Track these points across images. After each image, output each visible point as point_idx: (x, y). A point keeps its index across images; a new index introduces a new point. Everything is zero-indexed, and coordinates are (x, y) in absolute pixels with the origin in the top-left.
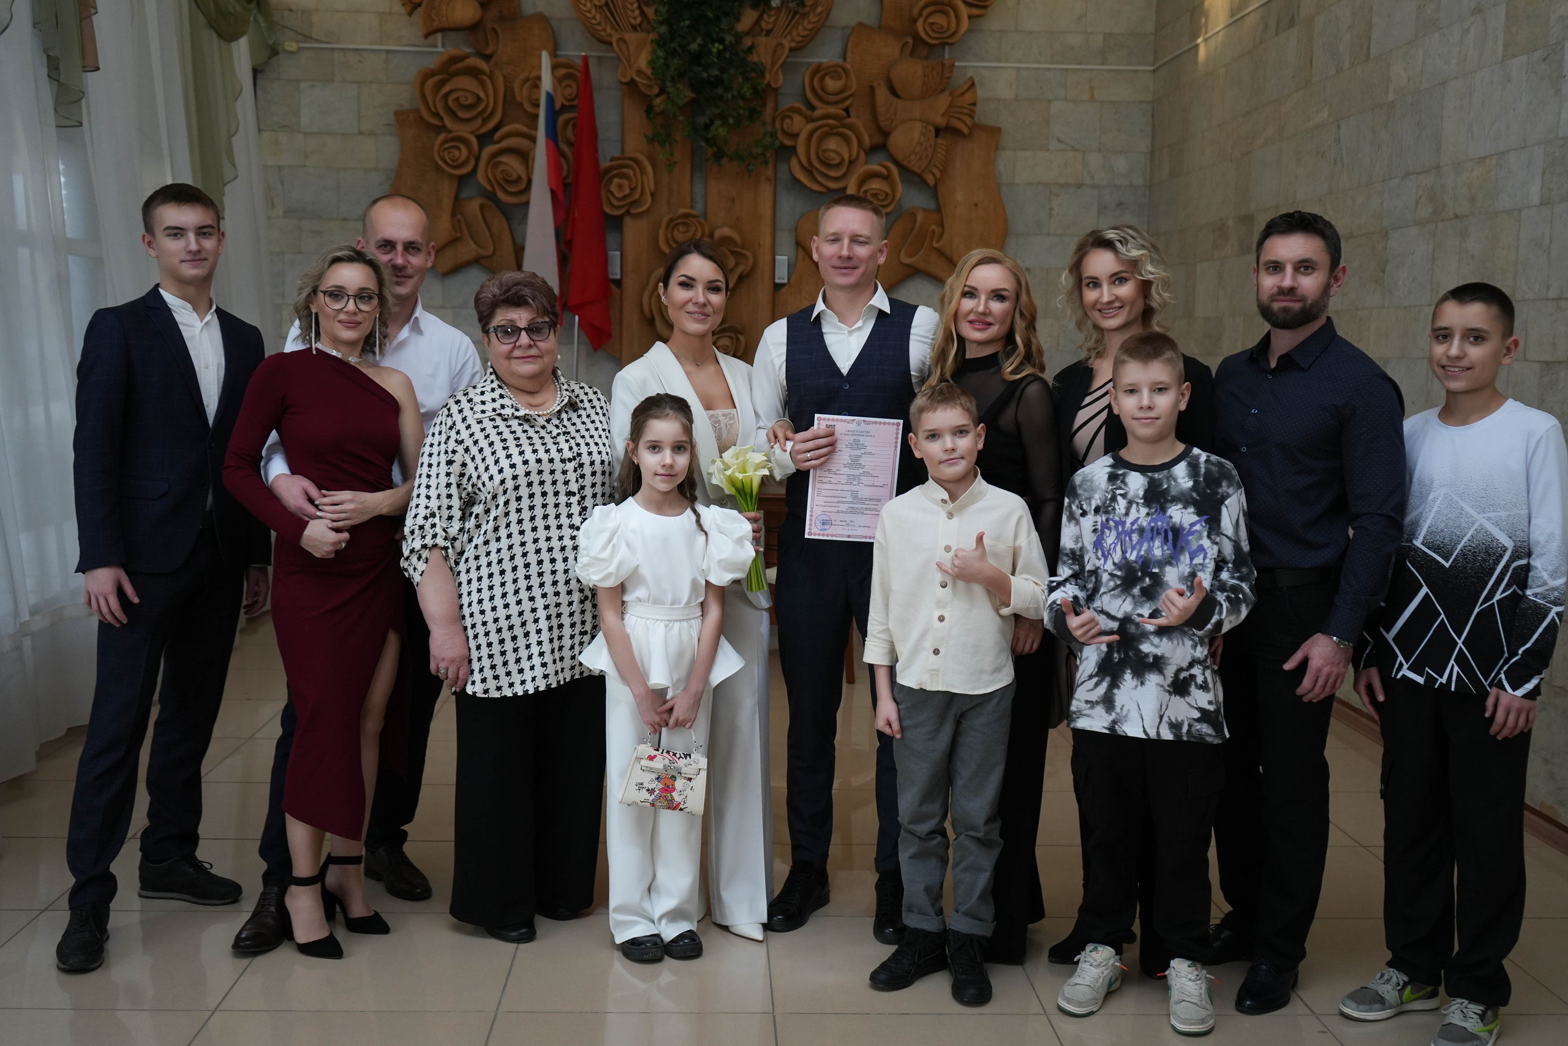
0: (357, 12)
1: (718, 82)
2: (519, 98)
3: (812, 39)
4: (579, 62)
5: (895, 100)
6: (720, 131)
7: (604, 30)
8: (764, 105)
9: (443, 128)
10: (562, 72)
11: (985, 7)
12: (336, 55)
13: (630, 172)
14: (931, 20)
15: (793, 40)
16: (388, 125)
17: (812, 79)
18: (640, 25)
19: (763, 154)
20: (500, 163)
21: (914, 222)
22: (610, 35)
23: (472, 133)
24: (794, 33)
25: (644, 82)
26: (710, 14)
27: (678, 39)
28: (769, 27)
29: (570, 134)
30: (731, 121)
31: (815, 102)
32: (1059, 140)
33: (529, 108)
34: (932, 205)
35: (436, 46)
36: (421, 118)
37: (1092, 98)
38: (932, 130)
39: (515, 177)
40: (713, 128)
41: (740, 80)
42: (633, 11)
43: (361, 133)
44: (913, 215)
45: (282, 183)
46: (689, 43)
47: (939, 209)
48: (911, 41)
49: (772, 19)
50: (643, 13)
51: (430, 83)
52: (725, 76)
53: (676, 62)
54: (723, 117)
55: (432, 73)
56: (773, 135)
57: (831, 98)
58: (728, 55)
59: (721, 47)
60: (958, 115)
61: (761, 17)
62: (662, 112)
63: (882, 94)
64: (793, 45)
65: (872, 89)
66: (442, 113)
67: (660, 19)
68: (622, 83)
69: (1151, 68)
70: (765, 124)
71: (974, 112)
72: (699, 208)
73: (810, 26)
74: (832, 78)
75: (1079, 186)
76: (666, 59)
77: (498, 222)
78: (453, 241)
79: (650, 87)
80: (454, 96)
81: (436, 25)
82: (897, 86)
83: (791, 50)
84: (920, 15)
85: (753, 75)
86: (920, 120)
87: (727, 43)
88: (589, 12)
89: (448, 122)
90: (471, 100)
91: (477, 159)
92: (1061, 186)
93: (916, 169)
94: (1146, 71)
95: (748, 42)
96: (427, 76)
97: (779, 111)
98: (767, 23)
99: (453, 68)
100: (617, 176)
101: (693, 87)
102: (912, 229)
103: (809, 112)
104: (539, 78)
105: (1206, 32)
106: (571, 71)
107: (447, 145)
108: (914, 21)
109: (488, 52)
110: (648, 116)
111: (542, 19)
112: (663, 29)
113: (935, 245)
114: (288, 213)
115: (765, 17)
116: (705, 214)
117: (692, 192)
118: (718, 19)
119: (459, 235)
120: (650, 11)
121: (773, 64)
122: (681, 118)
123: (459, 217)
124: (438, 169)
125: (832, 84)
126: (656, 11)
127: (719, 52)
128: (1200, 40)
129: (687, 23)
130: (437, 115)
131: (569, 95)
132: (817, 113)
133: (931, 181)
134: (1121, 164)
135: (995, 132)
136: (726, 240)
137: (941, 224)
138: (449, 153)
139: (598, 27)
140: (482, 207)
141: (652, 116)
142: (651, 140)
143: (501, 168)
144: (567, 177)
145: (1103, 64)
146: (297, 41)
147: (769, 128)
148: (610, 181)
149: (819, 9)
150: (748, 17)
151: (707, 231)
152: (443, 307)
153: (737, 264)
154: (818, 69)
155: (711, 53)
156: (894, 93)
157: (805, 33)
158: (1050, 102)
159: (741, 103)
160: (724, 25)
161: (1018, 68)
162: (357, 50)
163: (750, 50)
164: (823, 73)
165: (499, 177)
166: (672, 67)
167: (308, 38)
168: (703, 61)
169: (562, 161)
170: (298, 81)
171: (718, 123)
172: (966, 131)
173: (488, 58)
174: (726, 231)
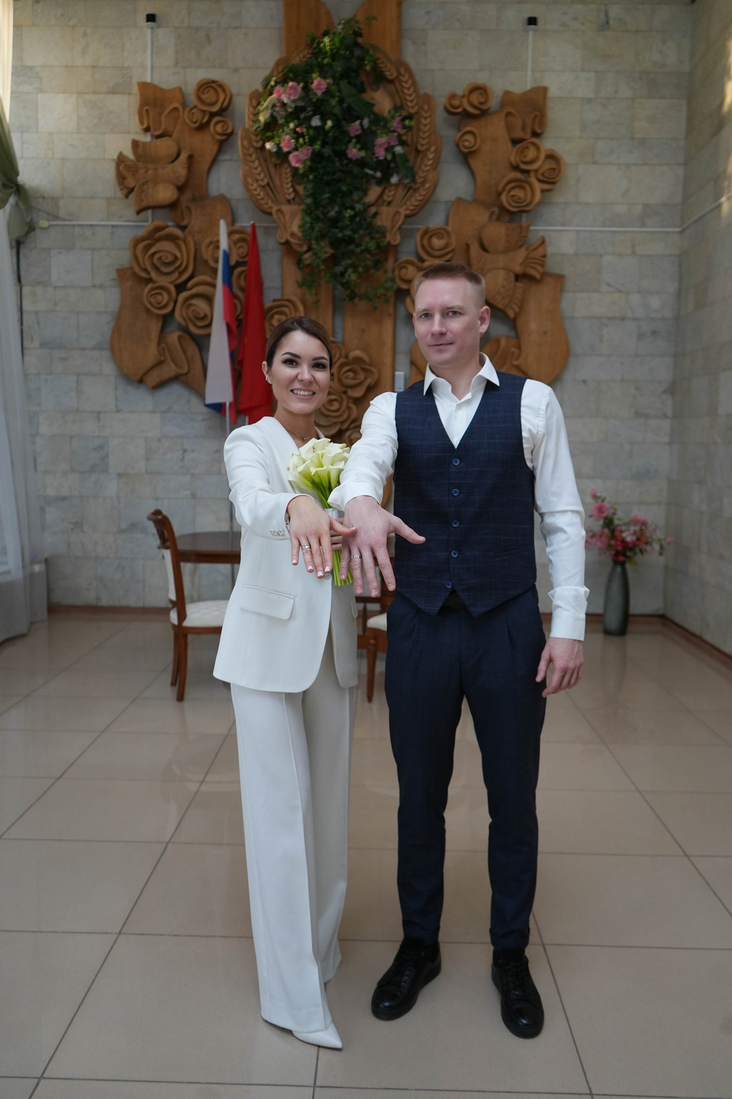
0: (91, 198)
1: (350, 241)
2: (205, 257)
3: (422, 208)
4: (249, 230)
5: (485, 254)
6: (352, 276)
7: (266, 204)
8: (386, 259)
9: (150, 280)
10: (237, 236)
11: (553, 183)
12: (77, 230)
13: (286, 310)
14: (512, 193)
15: (407, 209)
16: (115, 279)
17: (422, 238)
18: (294, 199)
19: (385, 295)
20: (191, 305)
21: (499, 346)
22: (271, 208)
23: (171, 283)
24: (409, 203)
25: (297, 242)
26: (344, 188)
27: (321, 209)
28: (390, 199)
29: (243, 283)
30: (361, 269)
31: (425, 256)
32: (609, 285)
33: (212, 263)
34: (512, 334)
35: (147, 221)
36: (135, 275)
37: (634, 253)
38: (512, 276)
39: (202, 315)
40: (347, 275)
41: (367, 239)
42: (288, 189)
43: (94, 286)
44: (498, 341)
45: (38, 323)
46: (328, 212)
47: (517, 336)
48: (496, 210)
49: (392, 193)
50: (295, 191)
51: (141, 246)
52: (356, 236)
53: (319, 226)
54: (354, 267)
55: (142, 239)
56: (393, 280)
57: (437, 253)
58: (358, 219)
59: (352, 213)
60: (532, 265)
61: (383, 192)
62: (309, 265)
63: (475, 250)
64: (408, 212)
65: (468, 246)
66: (149, 267)
67: (308, 193)
68: (281, 244)
69: (678, 230)
70: (386, 272)
71: (544, 262)
72: (339, 338)
73: (420, 198)
74: (438, 238)
75: (623, 319)
76: (312, 223)
77: (192, 349)
78: (160, 363)
79: (301, 246)
80: (157, 256)
81: (145, 204)
82: (486, 243)
83: (407, 216)
84: (504, 190)
85: (377, 236)
86: (504, 269)
87: (357, 209)
88: (255, 190)
89: (154, 275)
90: (170, 259)
91: (175, 303)
92: (610, 319)
93: (500, 306)
94: (674, 232)
95: (373, 210)
96: (137, 242)
97: (398, 263)
98: (389, 196)
99: (158, 235)
100: (277, 313)
101: (332, 245)
102: (497, 351)
103: (420, 264)
104: (218, 241)
105: (729, 192)
106: (243, 235)
107: (153, 292)
108: (499, 194)
109: (184, 223)
110: (299, 268)
111: (222, 198)
112: (309, 201)
113: (515, 363)
114: (43, 345)
115: (387, 191)
116: (343, 342)
117: (333, 325)
118: (351, 193)
119: (163, 359)
120: (300, 189)
121: (393, 227)
122: (322, 267)
123: (163, 345)
124: (148, 311)
125: (437, 243)
126: (305, 188)
127: (352, 218)
128: (723, 199)
129: (327, 195)
130: (145, 270)
131: (243, 253)
132: (426, 264)
133: (511, 314)
134: (655, 302)
135: (560, 278)
136: (358, 360)
137: (519, 347)
138: (155, 298)
139: (262, 202)
140: (180, 338)
141: (301, 266)
142: (301, 285)
143: (192, 308)
144: (239, 315)
145: (642, 227)
146: (48, 220)
147: (390, 275)
148: (272, 317)
149: (427, 185)
150: (374, 192)
151: (344, 353)
152: (153, 412)
153: (366, 378)
154: (426, 232)
155: (345, 217)
156: (484, 248)
157: (416, 203)
158: (601, 256)
159: (368, 256)
160: (356, 196)
161: (578, 232)
162: (91, 226)
163: (375, 215)
164: (430, 234)
165: (191, 315)
166: (316, 229)
167: (57, 218)
168: (340, 224)
169: (236, 301)
170: (49, 249)
171: (350, 271)
172: (538, 276)
173: (183, 228)
174: (357, 353)
